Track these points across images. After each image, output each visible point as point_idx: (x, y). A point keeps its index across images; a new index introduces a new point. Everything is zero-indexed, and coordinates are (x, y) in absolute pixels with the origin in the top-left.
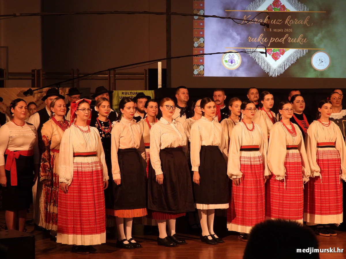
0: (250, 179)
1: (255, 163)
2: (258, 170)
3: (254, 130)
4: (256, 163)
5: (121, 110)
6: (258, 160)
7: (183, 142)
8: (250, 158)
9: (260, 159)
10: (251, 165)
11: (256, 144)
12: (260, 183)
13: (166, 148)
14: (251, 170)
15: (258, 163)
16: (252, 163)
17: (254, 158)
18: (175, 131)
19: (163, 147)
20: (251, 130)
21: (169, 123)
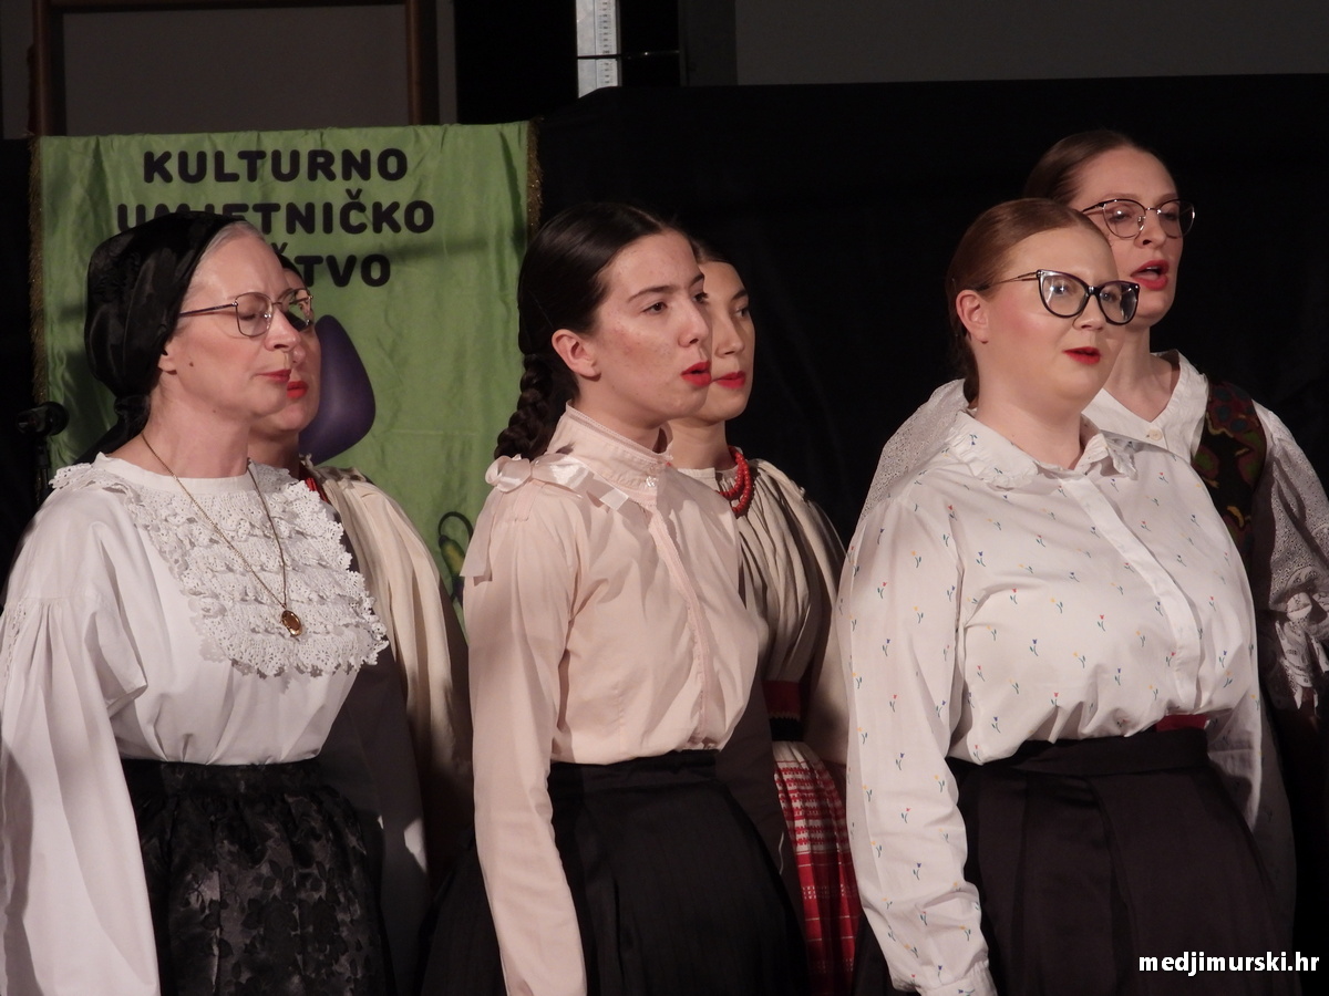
5: (564, 342)
7: (1213, 671)
13: (1032, 748)
18: (1112, 553)
19: (988, 744)
21: (1049, 474)
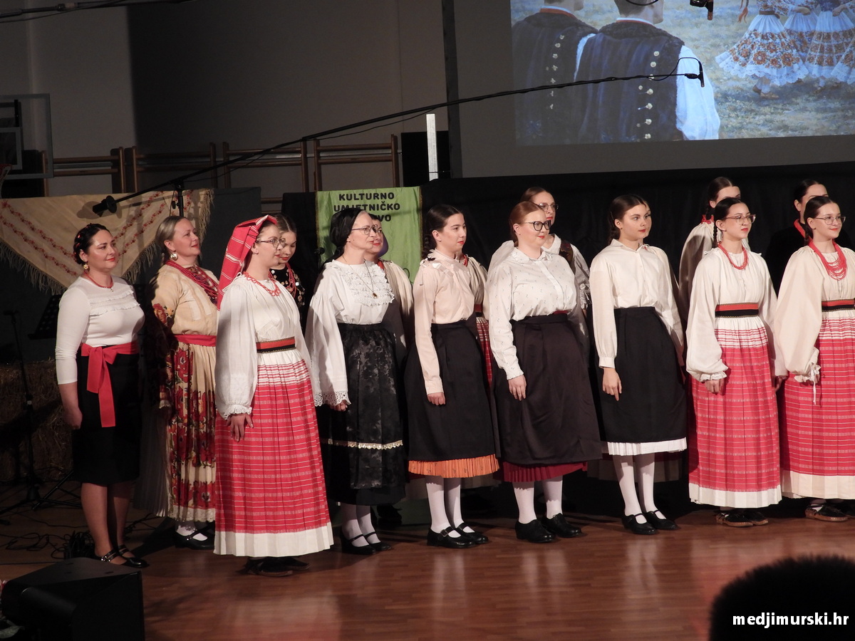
0: (738, 381)
1: (750, 344)
2: (758, 360)
3: (747, 267)
4: (753, 343)
6: (757, 336)
7: (567, 302)
8: (739, 333)
9: (762, 335)
10: (741, 350)
11: (752, 301)
12: (764, 390)
13: (527, 318)
14: (743, 361)
15: (758, 344)
16: (744, 344)
17: (748, 332)
18: (545, 276)
19: (518, 317)
20: (739, 268)
21: (532, 260)
